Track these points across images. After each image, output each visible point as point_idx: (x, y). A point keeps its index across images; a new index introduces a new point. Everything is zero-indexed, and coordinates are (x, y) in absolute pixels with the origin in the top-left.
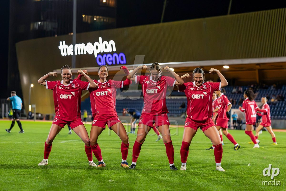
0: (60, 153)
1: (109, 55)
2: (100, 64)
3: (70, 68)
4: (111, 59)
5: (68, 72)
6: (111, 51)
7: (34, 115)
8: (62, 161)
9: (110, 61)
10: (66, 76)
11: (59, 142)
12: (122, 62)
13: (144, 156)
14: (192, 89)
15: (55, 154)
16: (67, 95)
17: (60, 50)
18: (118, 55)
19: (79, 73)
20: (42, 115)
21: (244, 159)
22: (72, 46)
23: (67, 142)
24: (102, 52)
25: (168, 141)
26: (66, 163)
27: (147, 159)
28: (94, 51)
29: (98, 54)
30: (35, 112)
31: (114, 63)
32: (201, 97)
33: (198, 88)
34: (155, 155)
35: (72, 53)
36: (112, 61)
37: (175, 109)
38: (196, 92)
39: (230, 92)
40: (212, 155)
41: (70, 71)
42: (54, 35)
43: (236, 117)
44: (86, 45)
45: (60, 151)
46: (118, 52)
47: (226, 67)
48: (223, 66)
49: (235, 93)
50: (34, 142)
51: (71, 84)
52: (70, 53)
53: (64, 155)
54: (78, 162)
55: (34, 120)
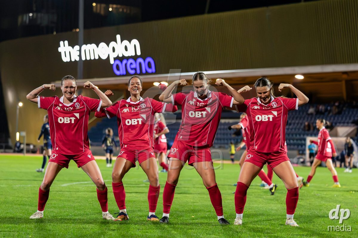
0: (60, 200)
1: (131, 61)
2: (118, 73)
3: (74, 79)
4: (133, 66)
5: (71, 84)
6: (134, 54)
7: (23, 147)
8: (64, 212)
9: (132, 69)
10: (69, 90)
11: (59, 185)
12: (150, 71)
13: (182, 204)
14: (256, 107)
15: (53, 202)
16: (69, 119)
17: (60, 53)
18: (144, 61)
19: (86, 86)
20: (34, 146)
21: (326, 209)
22: (77, 47)
23: (71, 185)
24: (121, 56)
25: (212, 185)
26: (69, 215)
27: (186, 208)
28: (109, 55)
29: (115, 59)
30: (26, 142)
31: (138, 71)
32: (269, 118)
33: (265, 106)
34: (197, 203)
35: (78, 57)
36: (135, 69)
37: (225, 137)
38: (262, 111)
39: (305, 113)
40: (279, 203)
41: (74, 83)
42: (52, 33)
43: (313, 148)
44: (98, 47)
45: (62, 199)
46: (143, 56)
47: (300, 77)
48: (294, 75)
49: (312, 114)
50: (23, 186)
51: (75, 103)
52: (75, 57)
53: (66, 203)
54: (86, 214)
55: (24, 153)
